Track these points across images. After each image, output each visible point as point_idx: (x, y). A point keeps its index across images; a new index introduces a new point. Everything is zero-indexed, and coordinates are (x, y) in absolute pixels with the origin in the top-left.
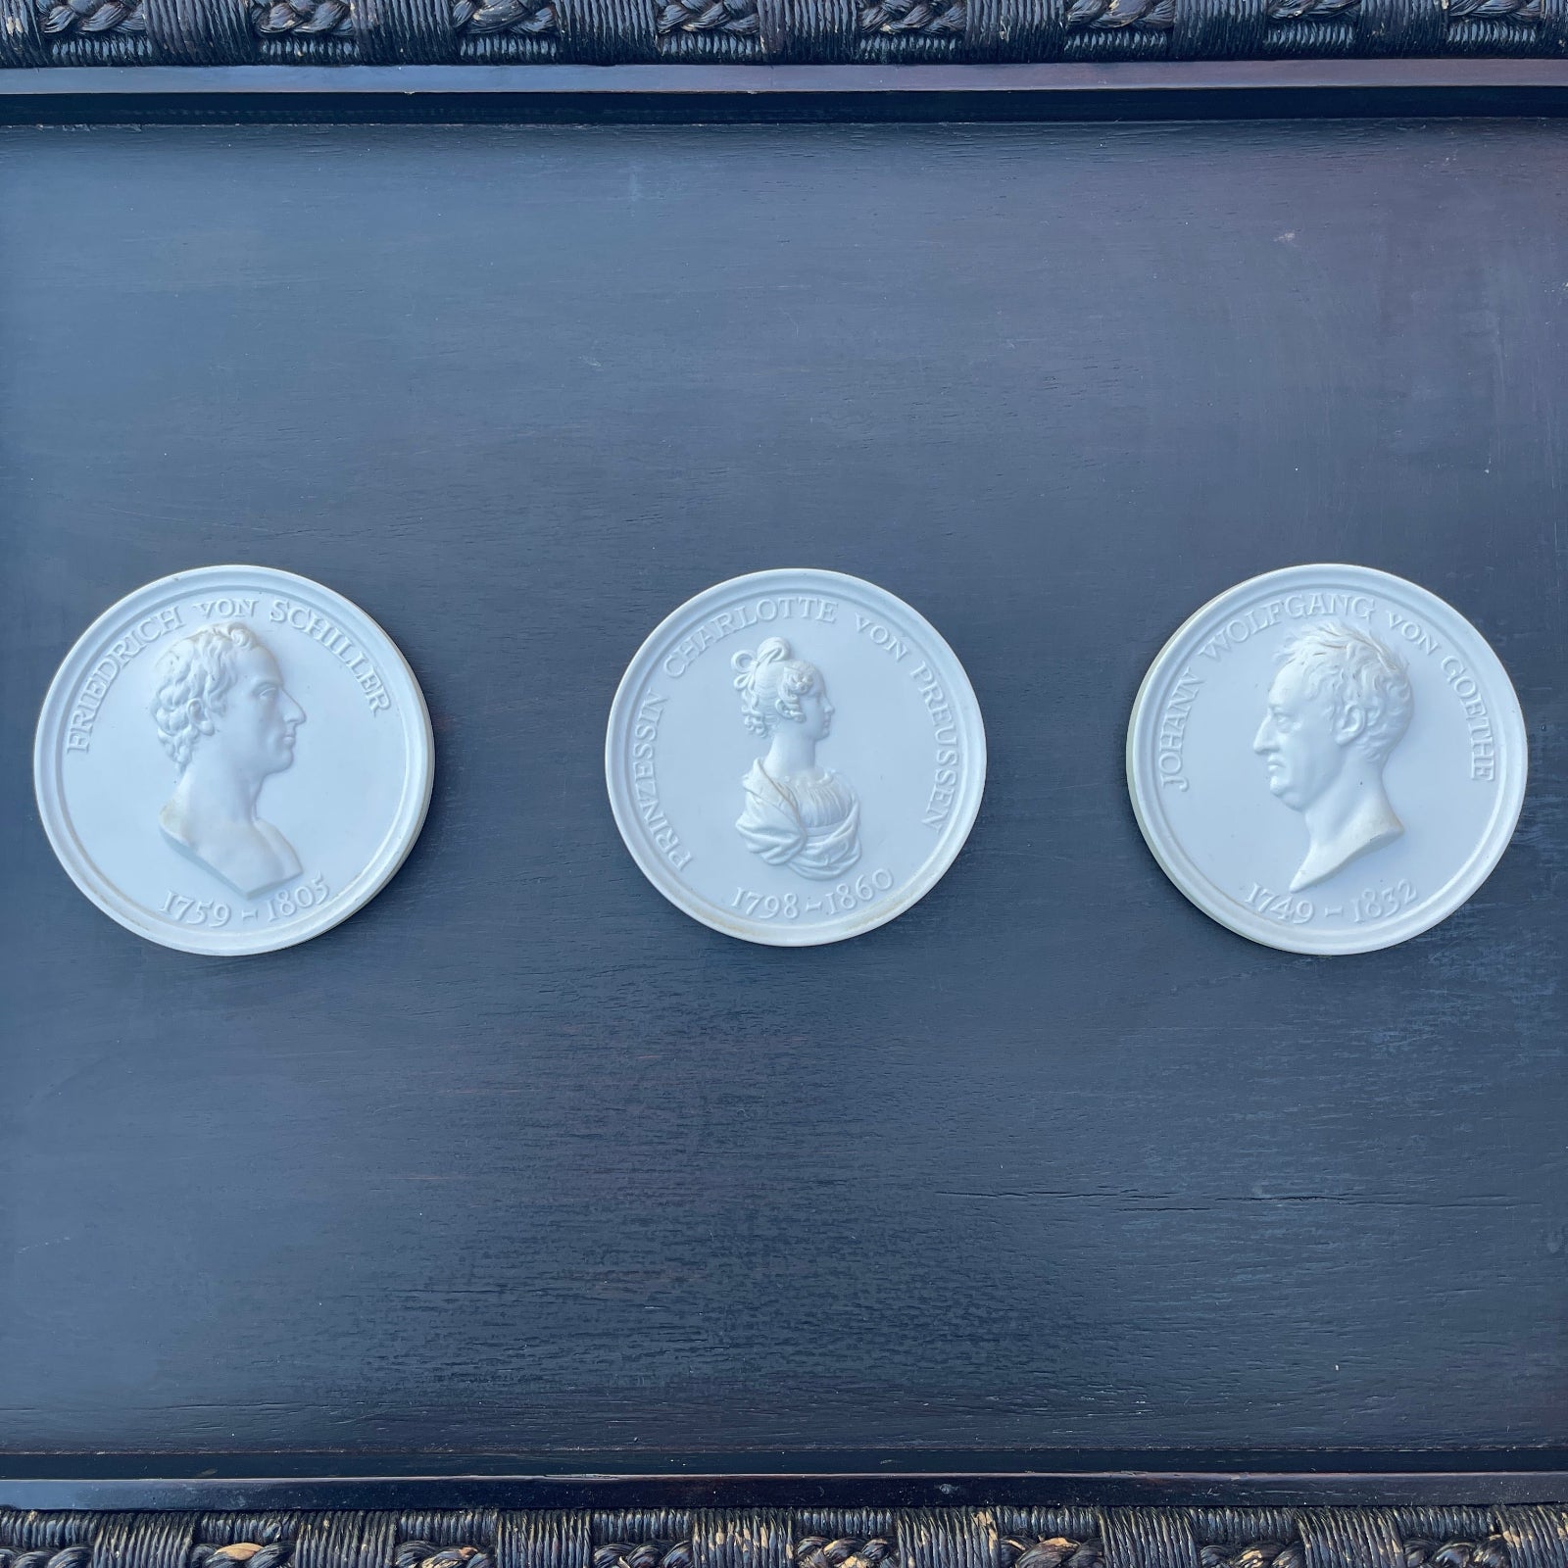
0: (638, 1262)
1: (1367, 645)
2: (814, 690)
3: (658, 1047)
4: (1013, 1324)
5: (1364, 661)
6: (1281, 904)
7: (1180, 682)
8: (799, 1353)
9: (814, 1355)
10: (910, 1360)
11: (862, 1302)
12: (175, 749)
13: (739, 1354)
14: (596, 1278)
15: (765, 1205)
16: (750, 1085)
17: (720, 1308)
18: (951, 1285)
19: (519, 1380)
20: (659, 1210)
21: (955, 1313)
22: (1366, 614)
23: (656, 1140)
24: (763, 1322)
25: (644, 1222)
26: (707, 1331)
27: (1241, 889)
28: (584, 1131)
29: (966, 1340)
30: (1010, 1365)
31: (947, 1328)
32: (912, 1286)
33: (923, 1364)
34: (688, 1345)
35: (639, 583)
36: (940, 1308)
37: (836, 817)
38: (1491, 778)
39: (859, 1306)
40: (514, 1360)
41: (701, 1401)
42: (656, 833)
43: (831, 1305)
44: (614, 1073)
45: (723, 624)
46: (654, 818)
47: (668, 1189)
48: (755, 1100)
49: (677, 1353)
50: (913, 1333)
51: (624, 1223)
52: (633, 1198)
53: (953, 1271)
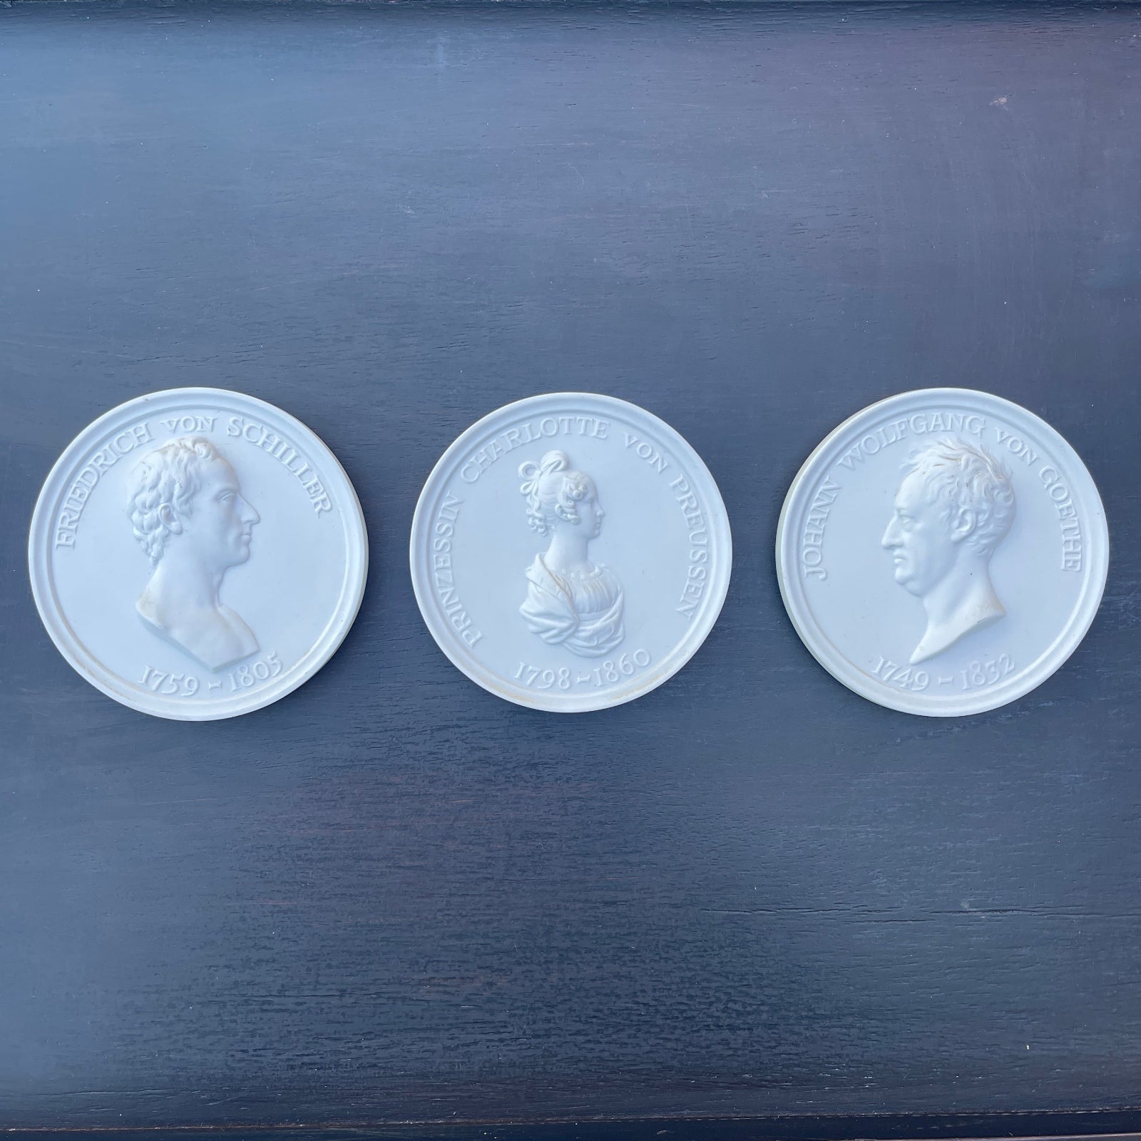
0: (456, 970)
1: (979, 459)
2: (589, 496)
3: (469, 793)
4: (764, 1016)
5: (976, 471)
6: (902, 675)
7: (821, 488)
8: (589, 1041)
9: (601, 1043)
10: (680, 1046)
11: (640, 999)
12: (149, 546)
13: (539, 1043)
14: (420, 983)
15: (560, 922)
16: (547, 824)
17: (524, 1006)
18: (713, 985)
19: (358, 1067)
20: (472, 928)
21: (716, 1008)
22: (979, 430)
23: (468, 870)
24: (559, 1017)
25: (460, 937)
26: (512, 1025)
27: (870, 662)
28: (408, 863)
29: (725, 1030)
30: (762, 1049)
31: (710, 1019)
32: (681, 986)
33: (690, 1049)
34: (496, 1037)
35: (449, 401)
36: (705, 1003)
37: (605, 605)
38: (1078, 569)
39: (637, 1003)
40: (353, 1051)
41: (508, 1082)
42: (452, 615)
43: (615, 1003)
44: (434, 815)
45: (512, 438)
46: (449, 603)
47: (479, 909)
48: (551, 836)
49: (488, 1044)
50: (682, 1025)
51: (443, 938)
52: (451, 917)
53: (715, 973)
